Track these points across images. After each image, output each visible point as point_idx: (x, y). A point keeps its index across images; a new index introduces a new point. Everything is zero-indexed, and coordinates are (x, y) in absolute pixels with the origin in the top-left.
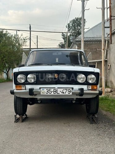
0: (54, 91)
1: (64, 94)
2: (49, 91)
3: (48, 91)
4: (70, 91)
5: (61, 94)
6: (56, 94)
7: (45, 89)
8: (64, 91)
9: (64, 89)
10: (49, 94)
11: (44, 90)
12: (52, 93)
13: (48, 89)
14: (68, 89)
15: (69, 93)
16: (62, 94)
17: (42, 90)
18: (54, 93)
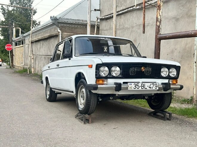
0: (142, 86)
1: (151, 89)
2: (137, 86)
3: (135, 86)
4: (157, 86)
5: (148, 89)
6: (144, 89)
7: (133, 84)
8: (152, 86)
9: (152, 83)
10: (136, 89)
11: (131, 84)
12: (140, 89)
13: (136, 83)
14: (155, 83)
15: (156, 87)
16: (150, 89)
17: (130, 84)
18: (142, 88)
